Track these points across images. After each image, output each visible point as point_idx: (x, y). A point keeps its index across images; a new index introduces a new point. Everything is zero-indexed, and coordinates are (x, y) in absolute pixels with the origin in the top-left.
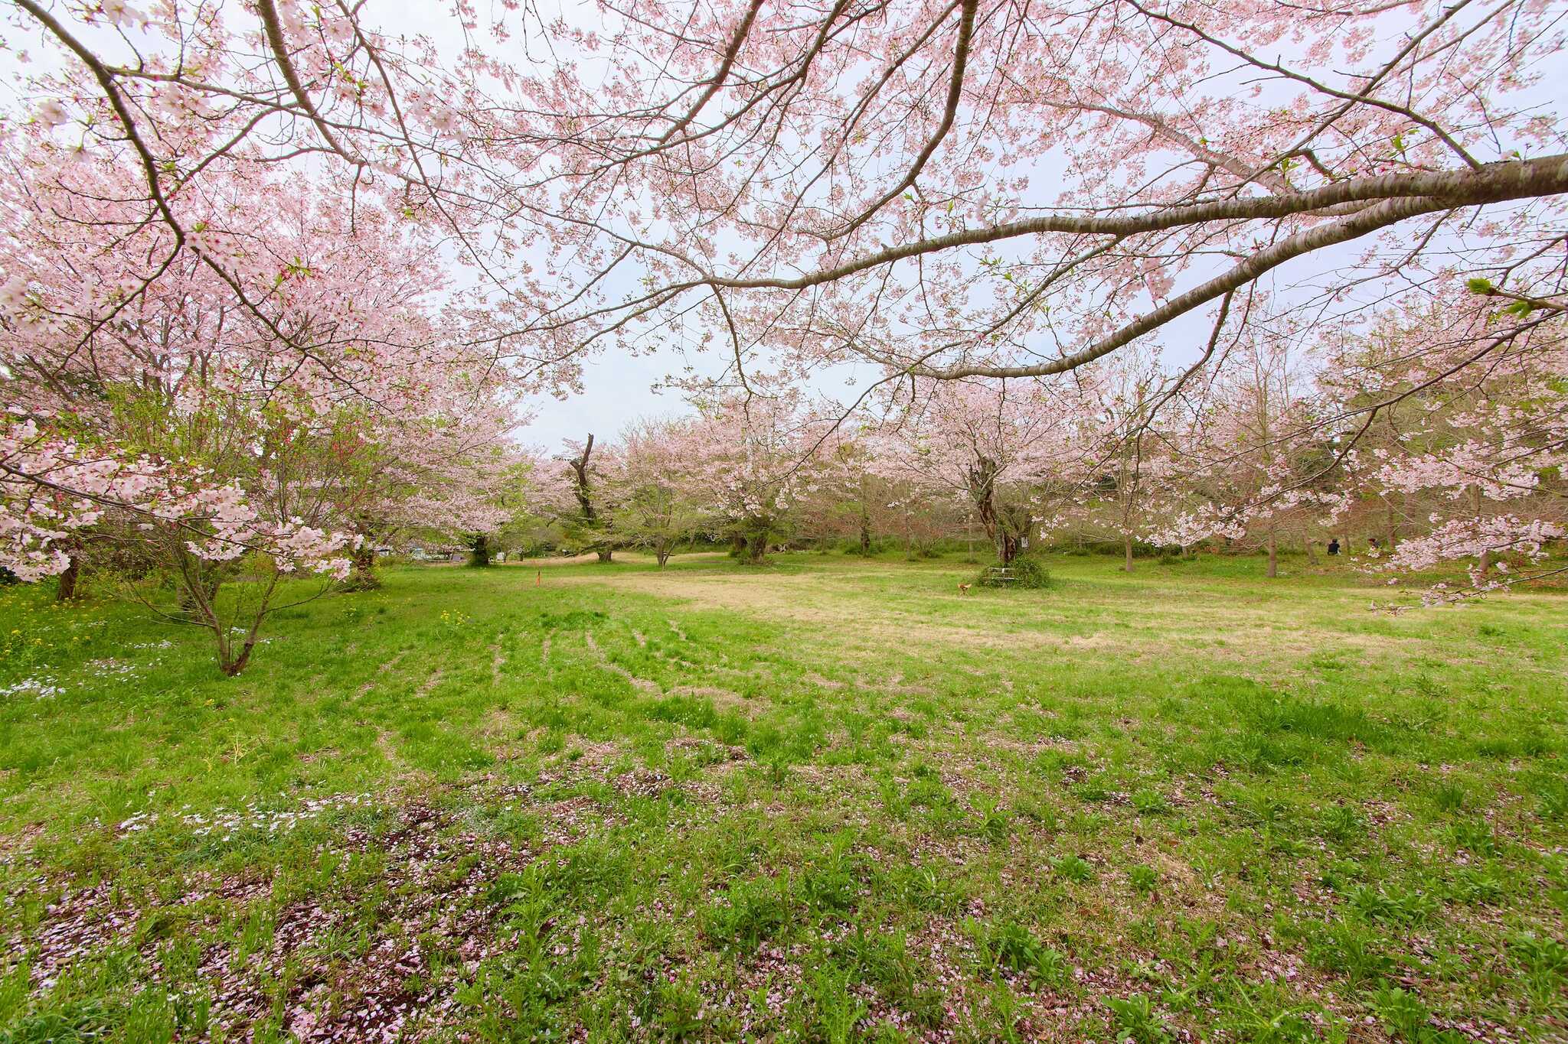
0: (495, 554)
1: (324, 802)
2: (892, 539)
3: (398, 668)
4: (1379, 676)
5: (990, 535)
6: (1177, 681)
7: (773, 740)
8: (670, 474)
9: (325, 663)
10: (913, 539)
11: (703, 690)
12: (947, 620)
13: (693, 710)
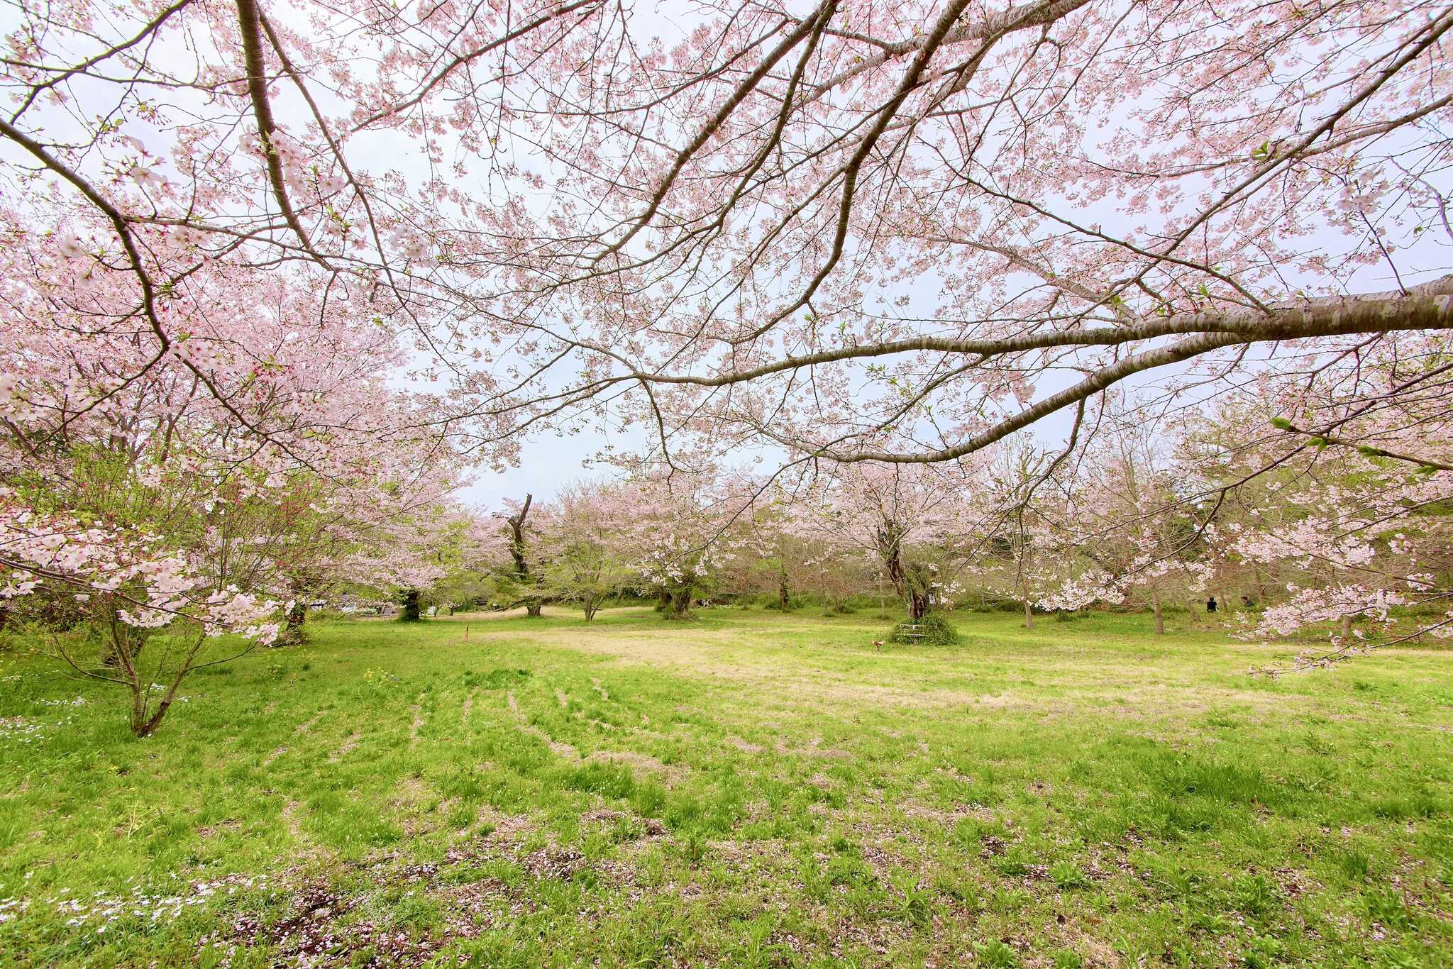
0: (426, 608)
1: (216, 884)
2: (810, 595)
3: (314, 730)
4: (1271, 734)
5: (900, 592)
6: (1084, 741)
7: (691, 813)
8: (602, 532)
9: (240, 724)
10: (828, 594)
11: (622, 755)
12: (863, 678)
13: (611, 778)
